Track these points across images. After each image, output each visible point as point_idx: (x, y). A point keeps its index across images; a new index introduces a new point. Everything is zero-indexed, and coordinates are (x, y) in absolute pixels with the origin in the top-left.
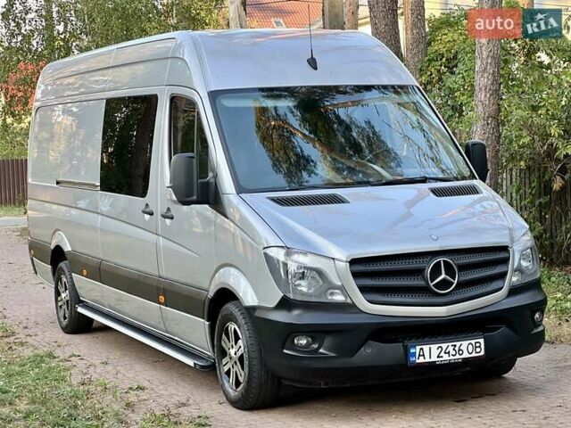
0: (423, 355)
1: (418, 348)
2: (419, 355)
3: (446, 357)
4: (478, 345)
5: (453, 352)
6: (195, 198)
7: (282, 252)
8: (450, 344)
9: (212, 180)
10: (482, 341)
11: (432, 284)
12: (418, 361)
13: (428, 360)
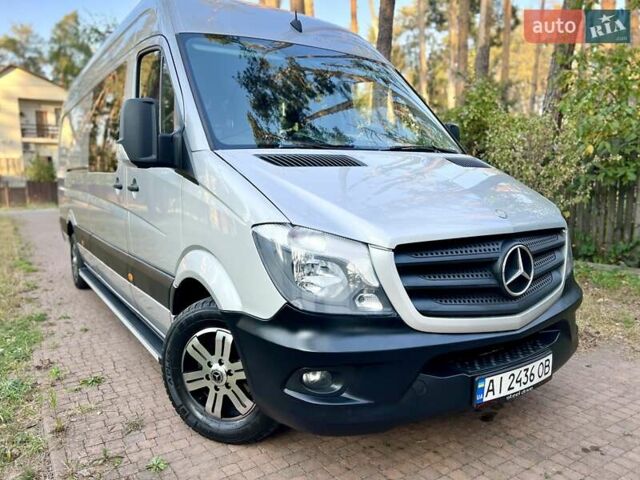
0: (493, 390)
1: (488, 380)
2: (489, 391)
3: (517, 388)
4: (547, 363)
5: (524, 380)
6: (154, 157)
7: (285, 231)
8: (523, 369)
9: (178, 136)
10: (550, 357)
11: (506, 284)
12: (485, 400)
13: (497, 395)
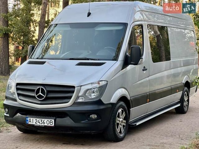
1: (29, 118)
3: (38, 124)
4: (51, 122)
5: (41, 123)
8: (40, 119)
10: (53, 120)
11: (36, 96)
12: (29, 123)
13: (32, 123)
